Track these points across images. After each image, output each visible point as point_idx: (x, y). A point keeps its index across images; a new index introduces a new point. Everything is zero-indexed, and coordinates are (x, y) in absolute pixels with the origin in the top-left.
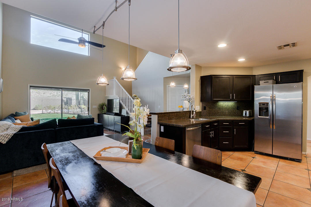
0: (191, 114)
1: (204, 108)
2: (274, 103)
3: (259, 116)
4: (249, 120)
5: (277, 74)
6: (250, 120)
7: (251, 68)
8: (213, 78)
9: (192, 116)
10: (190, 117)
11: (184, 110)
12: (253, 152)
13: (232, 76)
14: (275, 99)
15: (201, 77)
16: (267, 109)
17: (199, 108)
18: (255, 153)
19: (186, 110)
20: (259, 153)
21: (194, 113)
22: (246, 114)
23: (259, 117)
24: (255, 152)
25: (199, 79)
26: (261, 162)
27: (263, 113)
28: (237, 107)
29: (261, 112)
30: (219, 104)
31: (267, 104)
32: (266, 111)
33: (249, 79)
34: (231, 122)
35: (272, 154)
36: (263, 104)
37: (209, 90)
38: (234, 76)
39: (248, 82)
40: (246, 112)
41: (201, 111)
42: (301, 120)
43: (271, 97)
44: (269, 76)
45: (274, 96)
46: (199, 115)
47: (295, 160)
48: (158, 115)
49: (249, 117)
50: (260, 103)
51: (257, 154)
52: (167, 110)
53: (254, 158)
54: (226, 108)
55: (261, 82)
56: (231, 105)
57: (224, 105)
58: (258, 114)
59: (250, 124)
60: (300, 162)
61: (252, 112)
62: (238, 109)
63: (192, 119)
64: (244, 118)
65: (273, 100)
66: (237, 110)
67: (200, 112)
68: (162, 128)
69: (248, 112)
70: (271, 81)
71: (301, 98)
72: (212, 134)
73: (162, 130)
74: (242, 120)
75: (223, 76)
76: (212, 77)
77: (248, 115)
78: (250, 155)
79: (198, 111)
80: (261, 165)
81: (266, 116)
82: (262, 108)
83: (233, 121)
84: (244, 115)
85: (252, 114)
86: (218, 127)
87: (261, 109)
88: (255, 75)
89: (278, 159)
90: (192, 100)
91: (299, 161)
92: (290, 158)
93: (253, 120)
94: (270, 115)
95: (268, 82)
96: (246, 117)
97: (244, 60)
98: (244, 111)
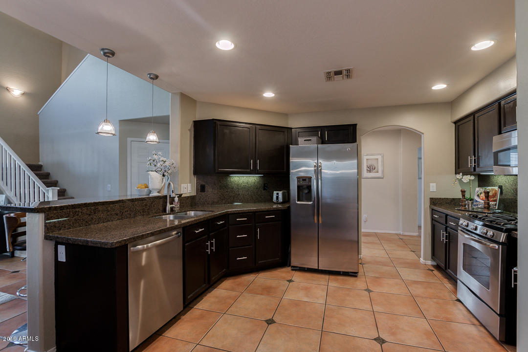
0: (168, 204)
1: (202, 188)
2: (319, 177)
3: (298, 200)
4: (281, 210)
5: (322, 128)
6: (284, 210)
7: (285, 115)
8: (219, 126)
9: (169, 206)
10: (164, 210)
11: (151, 195)
12: (290, 268)
13: (254, 126)
14: (321, 170)
15: (195, 122)
16: (309, 187)
17: (189, 188)
18: (292, 270)
19: (155, 194)
20: (298, 268)
21: (176, 199)
22: (277, 198)
23: (299, 203)
24: (292, 268)
25: (190, 125)
26: (302, 289)
27: (304, 195)
28: (263, 185)
29: (301, 193)
30: (231, 179)
31: (310, 178)
32: (308, 192)
33: (283, 133)
34: (252, 216)
35: (317, 268)
36: (303, 180)
37: (210, 151)
38: (259, 126)
39: (280, 139)
40: (278, 194)
41: (194, 193)
42: (357, 205)
43: (315, 166)
44: (312, 130)
45: (319, 164)
46: (188, 203)
47: (350, 274)
48: (45, 213)
49: (283, 202)
50: (298, 178)
51: (295, 270)
52: (129, 193)
53: (290, 281)
54: (244, 187)
55: (299, 139)
56: (253, 181)
57: (241, 181)
58: (295, 197)
59: (284, 215)
60: (356, 276)
61: (287, 194)
62: (264, 189)
63: (168, 214)
64: (275, 206)
65: (318, 171)
66: (263, 191)
67: (192, 198)
68: (62, 249)
69: (280, 193)
70: (314, 139)
71: (356, 171)
72: (211, 246)
73: (62, 258)
74: (271, 211)
75: (238, 124)
76: (215, 123)
77: (281, 200)
78: (284, 275)
79: (188, 195)
80: (301, 296)
81: (307, 201)
82: (302, 186)
83: (254, 213)
84: (275, 199)
85: (287, 199)
86: (226, 228)
87: (301, 188)
88: (292, 128)
89: (327, 277)
90: (170, 172)
91: (354, 275)
92: (343, 272)
93: (289, 207)
94: (314, 198)
95: (310, 140)
96: (278, 203)
97: (273, 95)
98: (275, 192)
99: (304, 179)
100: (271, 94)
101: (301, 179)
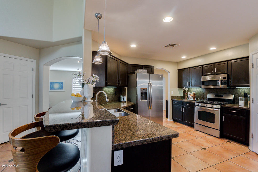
5: (142, 66)
22: (124, 99)
23: (142, 101)
31: (146, 89)
33: (126, 66)
38: (120, 61)
40: (124, 97)
50: (141, 89)
58: (140, 98)
65: (150, 86)
75: (114, 58)
77: (126, 100)
84: (122, 100)
87: (142, 94)
88: (128, 64)
95: (144, 71)
96: (124, 102)
97: (136, 46)
98: (122, 96)
99: (144, 89)
100: (135, 45)
101: (143, 89)
